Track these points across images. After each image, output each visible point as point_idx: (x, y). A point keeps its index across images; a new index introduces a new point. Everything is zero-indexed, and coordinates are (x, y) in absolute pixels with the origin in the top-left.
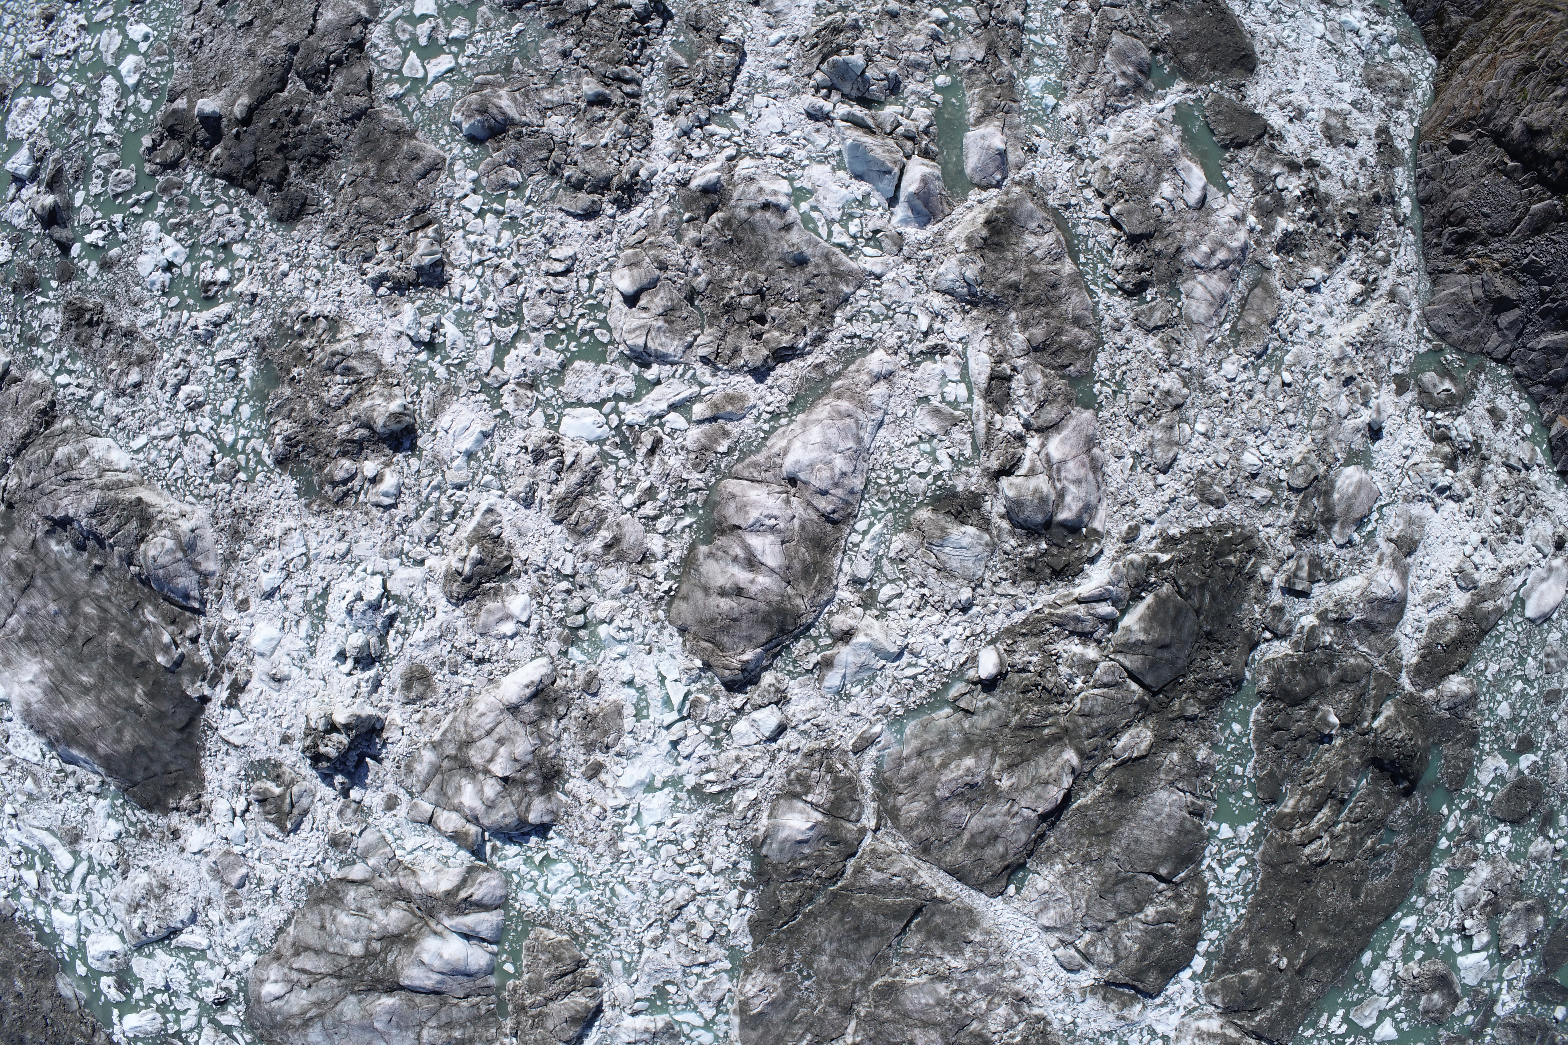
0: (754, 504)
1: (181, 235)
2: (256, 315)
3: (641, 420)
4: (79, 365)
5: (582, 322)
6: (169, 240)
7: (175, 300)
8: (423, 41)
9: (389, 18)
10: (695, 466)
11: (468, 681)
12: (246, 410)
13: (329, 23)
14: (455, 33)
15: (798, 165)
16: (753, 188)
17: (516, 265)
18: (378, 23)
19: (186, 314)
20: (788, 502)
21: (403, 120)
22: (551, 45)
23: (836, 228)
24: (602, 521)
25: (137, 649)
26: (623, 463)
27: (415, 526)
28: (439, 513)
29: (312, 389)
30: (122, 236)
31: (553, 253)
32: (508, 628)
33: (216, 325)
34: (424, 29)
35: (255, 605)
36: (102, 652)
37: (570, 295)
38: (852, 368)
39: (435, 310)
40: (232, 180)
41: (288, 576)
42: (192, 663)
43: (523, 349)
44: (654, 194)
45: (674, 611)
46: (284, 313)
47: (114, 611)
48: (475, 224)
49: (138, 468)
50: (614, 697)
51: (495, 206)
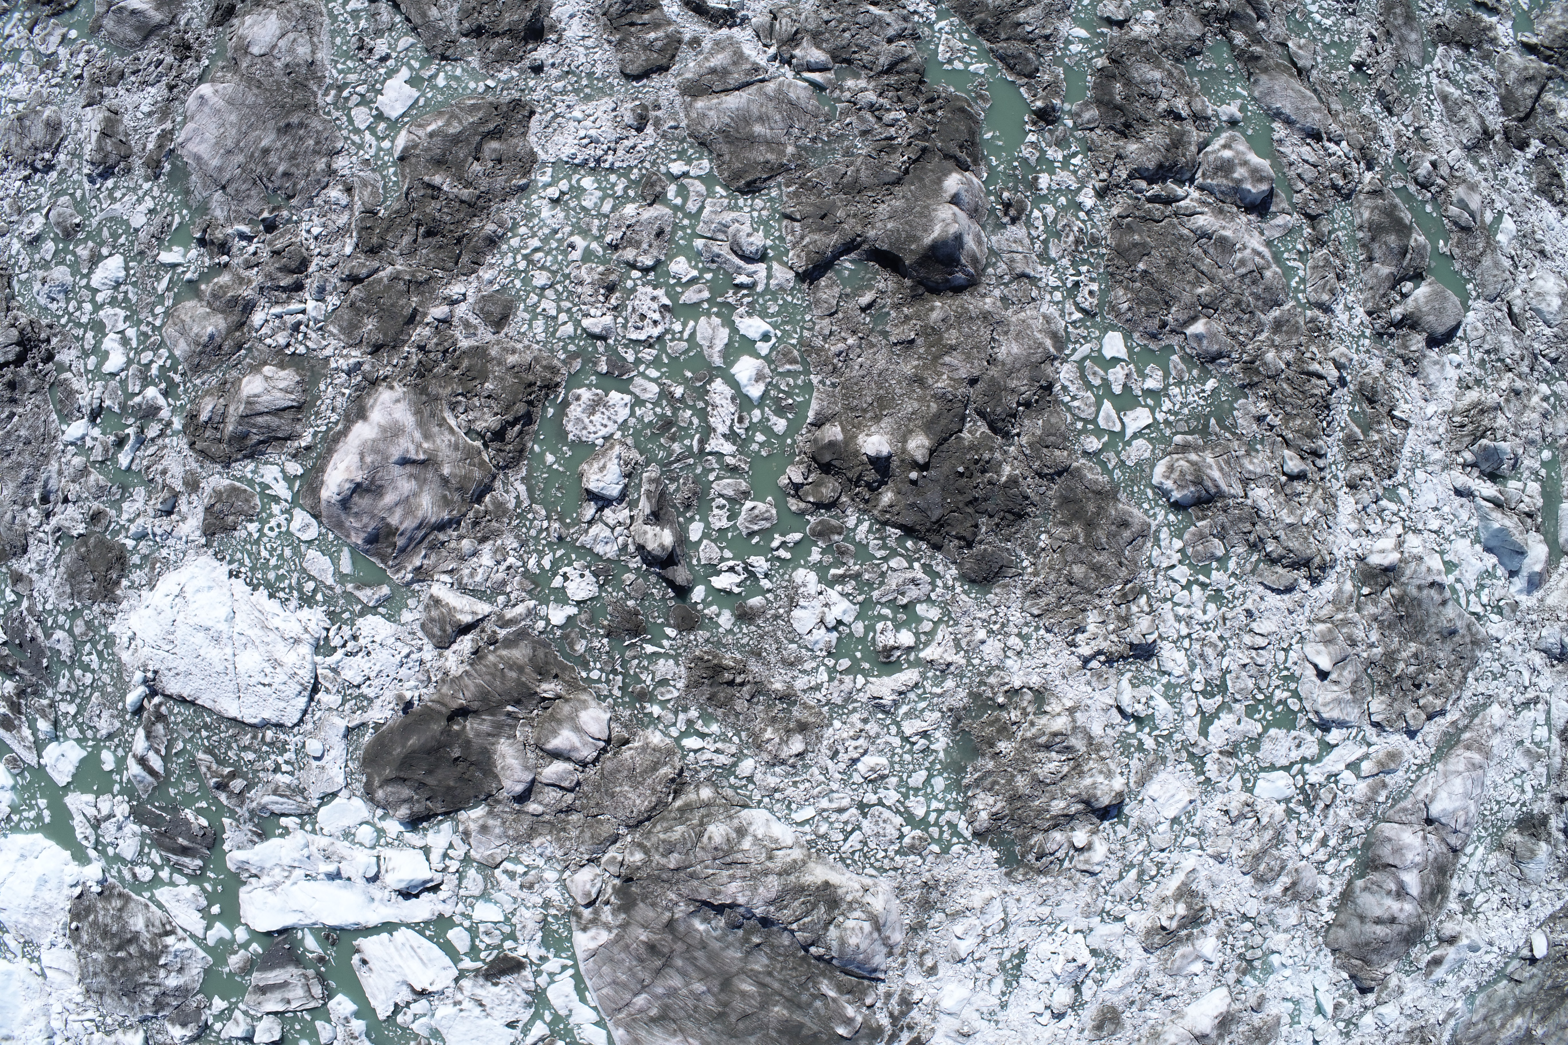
0: (1409, 847)
1: (849, 588)
2: (950, 683)
3: (1322, 780)
4: (715, 728)
5: (1277, 692)
6: (833, 594)
7: (845, 663)
8: (1117, 389)
9: (1076, 357)
10: (1360, 816)
11: (1154, 1015)
12: (939, 783)
13: (1016, 359)
14: (1150, 384)
15: (1446, 539)
16: (1423, 568)
17: (1221, 638)
18: (1064, 361)
19: (860, 680)
20: (1425, 838)
21: (1103, 479)
22: (1244, 407)
23: (1472, 597)
24: (1282, 868)
25: (806, 1021)
26: (1304, 817)
27: (1118, 888)
28: (1141, 873)
29: (1022, 764)
30: (766, 584)
31: (1254, 625)
32: (1197, 967)
33: (900, 693)
34: (1117, 375)
35: (944, 970)
36: (763, 1027)
37: (1269, 667)
38: (1477, 721)
39: (1144, 682)
40: (909, 531)
41: (985, 940)
42: (870, 1028)
43: (1226, 720)
44: (1339, 569)
45: (1331, 936)
46: (982, 683)
47: (776, 985)
48: (1182, 595)
49: (803, 840)
50: (1274, 1011)
51: (1202, 578)
